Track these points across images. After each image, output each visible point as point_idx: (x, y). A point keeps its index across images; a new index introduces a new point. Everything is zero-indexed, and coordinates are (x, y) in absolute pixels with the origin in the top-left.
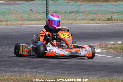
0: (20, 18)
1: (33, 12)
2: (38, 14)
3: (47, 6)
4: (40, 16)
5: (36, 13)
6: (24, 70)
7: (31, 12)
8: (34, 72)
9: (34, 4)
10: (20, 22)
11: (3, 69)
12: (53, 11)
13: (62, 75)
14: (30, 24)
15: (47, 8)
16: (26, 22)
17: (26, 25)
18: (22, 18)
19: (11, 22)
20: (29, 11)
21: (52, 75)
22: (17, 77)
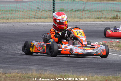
0: (27, 16)
1: (39, 10)
2: (45, 12)
3: (53, 4)
4: (47, 14)
5: (43, 11)
6: (30, 67)
7: (38, 10)
8: (40, 69)
9: (41, 2)
10: (27, 20)
11: (9, 67)
12: (59, 9)
13: (67, 73)
14: (37, 22)
15: (53, 6)
16: (33, 20)
17: (33, 23)
18: (29, 16)
19: (18, 20)
20: (36, 9)
21: (58, 72)
22: (24, 74)
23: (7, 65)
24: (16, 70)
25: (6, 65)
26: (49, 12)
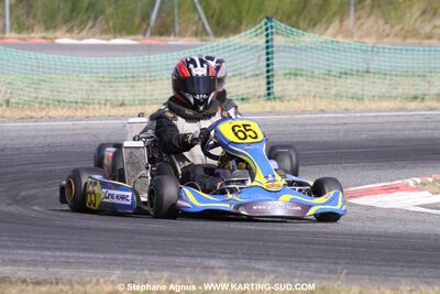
2: (241, 80)
3: (268, 54)
5: (234, 76)
6: (206, 262)
11: (140, 261)
12: (288, 71)
13: (329, 279)
15: (268, 59)
21: (300, 277)
24: (162, 271)
25: (128, 256)
26: (253, 79)
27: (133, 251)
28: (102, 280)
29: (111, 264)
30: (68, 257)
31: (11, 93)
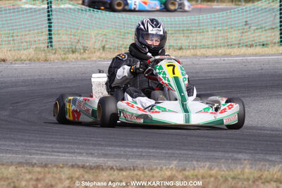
0: (222, 41)
1: (250, 28)
2: (262, 31)
3: (281, 14)
4: (267, 37)
5: (257, 29)
6: (236, 156)
7: (247, 27)
8: (260, 160)
9: (254, 9)
10: (223, 51)
11: (191, 155)
14: (244, 55)
15: (281, 18)
16: (235, 51)
17: (237, 56)
18: (226, 41)
19: (204, 50)
20: (241, 24)
22: (224, 171)
23: (185, 152)
24: (205, 162)
25: (182, 152)
26: (270, 31)
27: (186, 148)
28: (164, 168)
29: (171, 157)
30: (142, 152)
31: (106, 41)
